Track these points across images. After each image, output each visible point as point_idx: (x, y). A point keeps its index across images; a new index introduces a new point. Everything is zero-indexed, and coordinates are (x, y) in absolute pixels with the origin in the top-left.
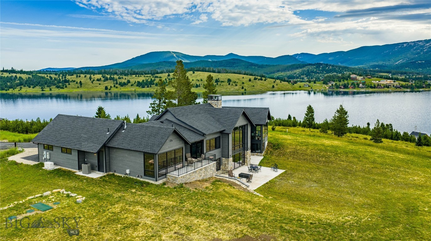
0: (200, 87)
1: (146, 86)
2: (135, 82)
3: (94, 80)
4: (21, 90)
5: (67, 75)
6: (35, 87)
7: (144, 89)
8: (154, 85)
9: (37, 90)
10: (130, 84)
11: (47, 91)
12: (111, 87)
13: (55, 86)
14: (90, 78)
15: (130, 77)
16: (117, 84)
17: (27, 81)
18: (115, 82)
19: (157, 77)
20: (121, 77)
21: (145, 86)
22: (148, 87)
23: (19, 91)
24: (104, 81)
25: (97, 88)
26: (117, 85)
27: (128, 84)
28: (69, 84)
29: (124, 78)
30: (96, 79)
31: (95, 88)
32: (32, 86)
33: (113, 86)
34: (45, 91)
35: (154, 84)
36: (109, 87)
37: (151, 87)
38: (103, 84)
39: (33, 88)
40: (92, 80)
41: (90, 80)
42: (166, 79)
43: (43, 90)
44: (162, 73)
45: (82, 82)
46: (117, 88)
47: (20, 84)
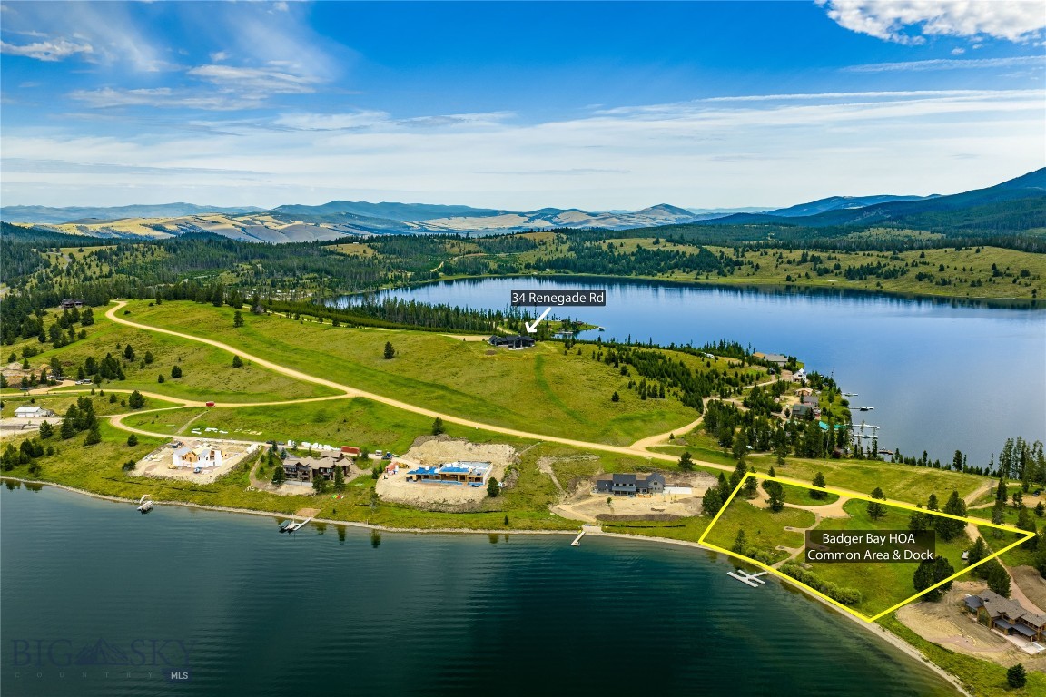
1: (857, 277)
2: (849, 268)
3: (783, 261)
4: (672, 274)
6: (691, 271)
7: (850, 281)
8: (874, 276)
9: (689, 277)
10: (835, 272)
11: (702, 279)
12: (799, 275)
13: (718, 271)
14: (781, 257)
16: (815, 270)
18: (815, 267)
19: (898, 258)
20: (833, 255)
21: (854, 277)
22: (861, 279)
23: (669, 276)
24: (799, 263)
26: (813, 274)
27: (832, 272)
28: (740, 269)
29: (837, 259)
30: (787, 260)
32: (688, 270)
33: (803, 274)
34: (700, 278)
35: (876, 273)
36: (795, 276)
37: (865, 278)
38: (791, 270)
39: (688, 272)
40: (780, 260)
41: (778, 261)
42: (907, 264)
43: (697, 277)
45: (761, 265)
46: (809, 277)
47: (676, 266)
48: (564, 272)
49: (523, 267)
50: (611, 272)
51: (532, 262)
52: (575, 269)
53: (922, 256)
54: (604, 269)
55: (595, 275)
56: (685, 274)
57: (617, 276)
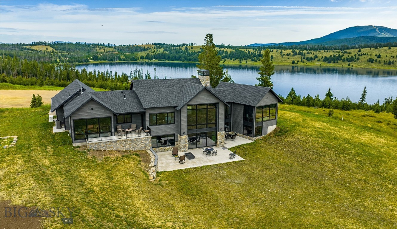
0: (393, 64)
1: (333, 62)
2: (323, 57)
3: (284, 55)
4: (225, 61)
5: (263, 50)
6: (235, 59)
7: (330, 64)
8: (341, 61)
9: (236, 62)
10: (316, 59)
11: (244, 63)
12: (298, 61)
13: (251, 59)
14: (281, 53)
15: (319, 52)
16: (304, 58)
17: (230, 54)
18: (303, 57)
19: (346, 53)
20: (310, 52)
21: (331, 62)
22: (334, 62)
23: (223, 62)
24: (293, 56)
25: (286, 62)
26: (305, 60)
27: (314, 59)
29: (312, 53)
30: (285, 54)
31: (284, 62)
32: (233, 59)
33: (300, 60)
34: (242, 63)
35: (341, 59)
36: (296, 62)
37: (337, 62)
38: (292, 59)
39: (234, 60)
40: (282, 54)
41: (281, 54)
42: (355, 55)
43: (240, 63)
44: (352, 48)
45: (273, 56)
46: (303, 62)
47: (226, 57)
48: (163, 61)
49: (139, 58)
50: (190, 60)
51: (145, 55)
52: (169, 58)
53: (360, 51)
54: (186, 59)
55: (181, 62)
56: (232, 61)
57: (193, 62)
